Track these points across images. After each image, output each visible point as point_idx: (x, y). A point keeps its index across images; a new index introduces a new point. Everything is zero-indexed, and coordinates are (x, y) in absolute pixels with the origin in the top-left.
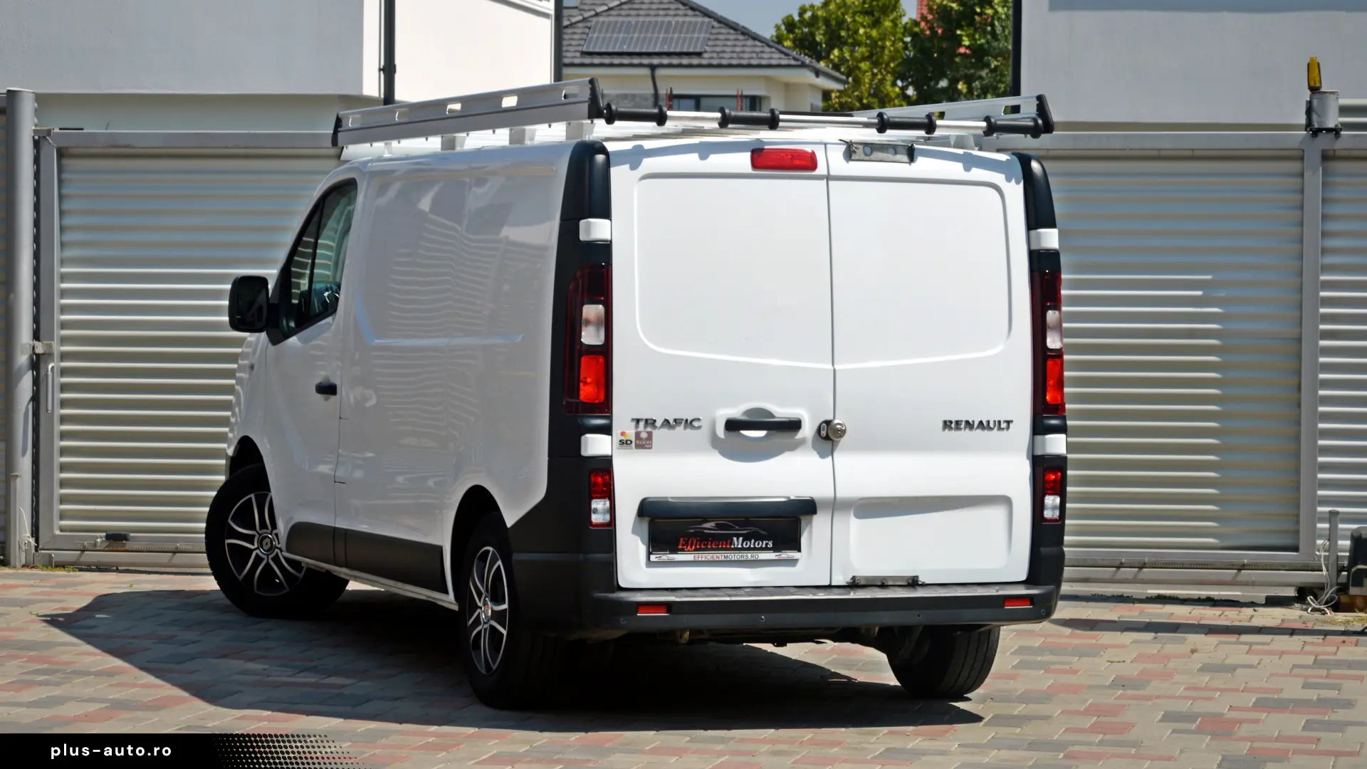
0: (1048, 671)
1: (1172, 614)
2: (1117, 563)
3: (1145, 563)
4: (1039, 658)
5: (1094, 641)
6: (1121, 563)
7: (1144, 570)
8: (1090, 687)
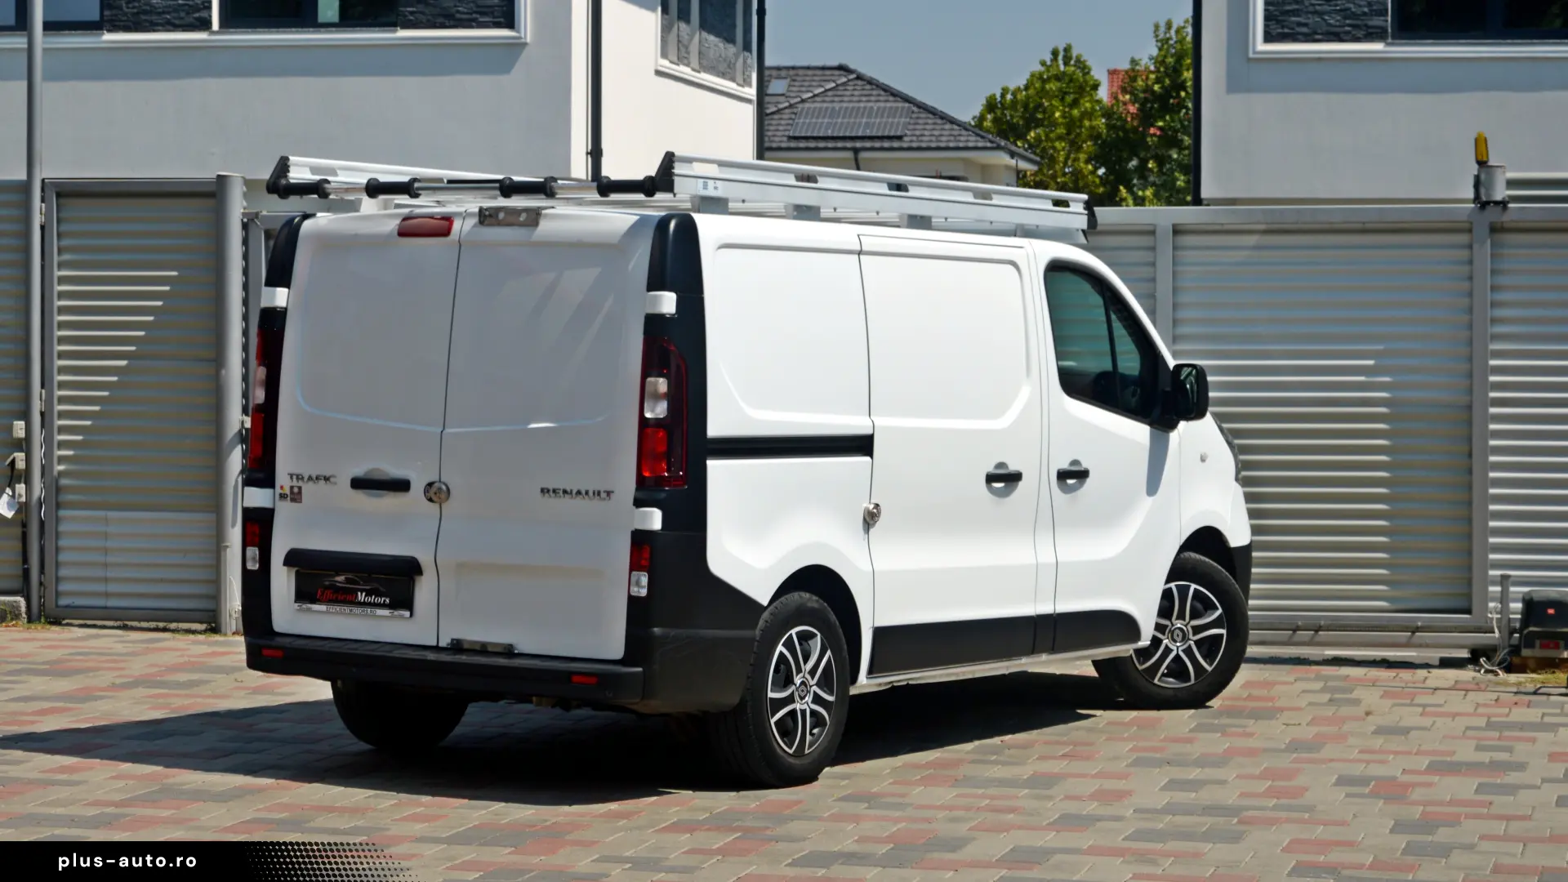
0: (1224, 734)
1: (1348, 676)
2: (1294, 627)
3: (1320, 627)
4: (1216, 722)
5: (1271, 704)
6: (1298, 626)
7: (1320, 633)
8: (1265, 750)
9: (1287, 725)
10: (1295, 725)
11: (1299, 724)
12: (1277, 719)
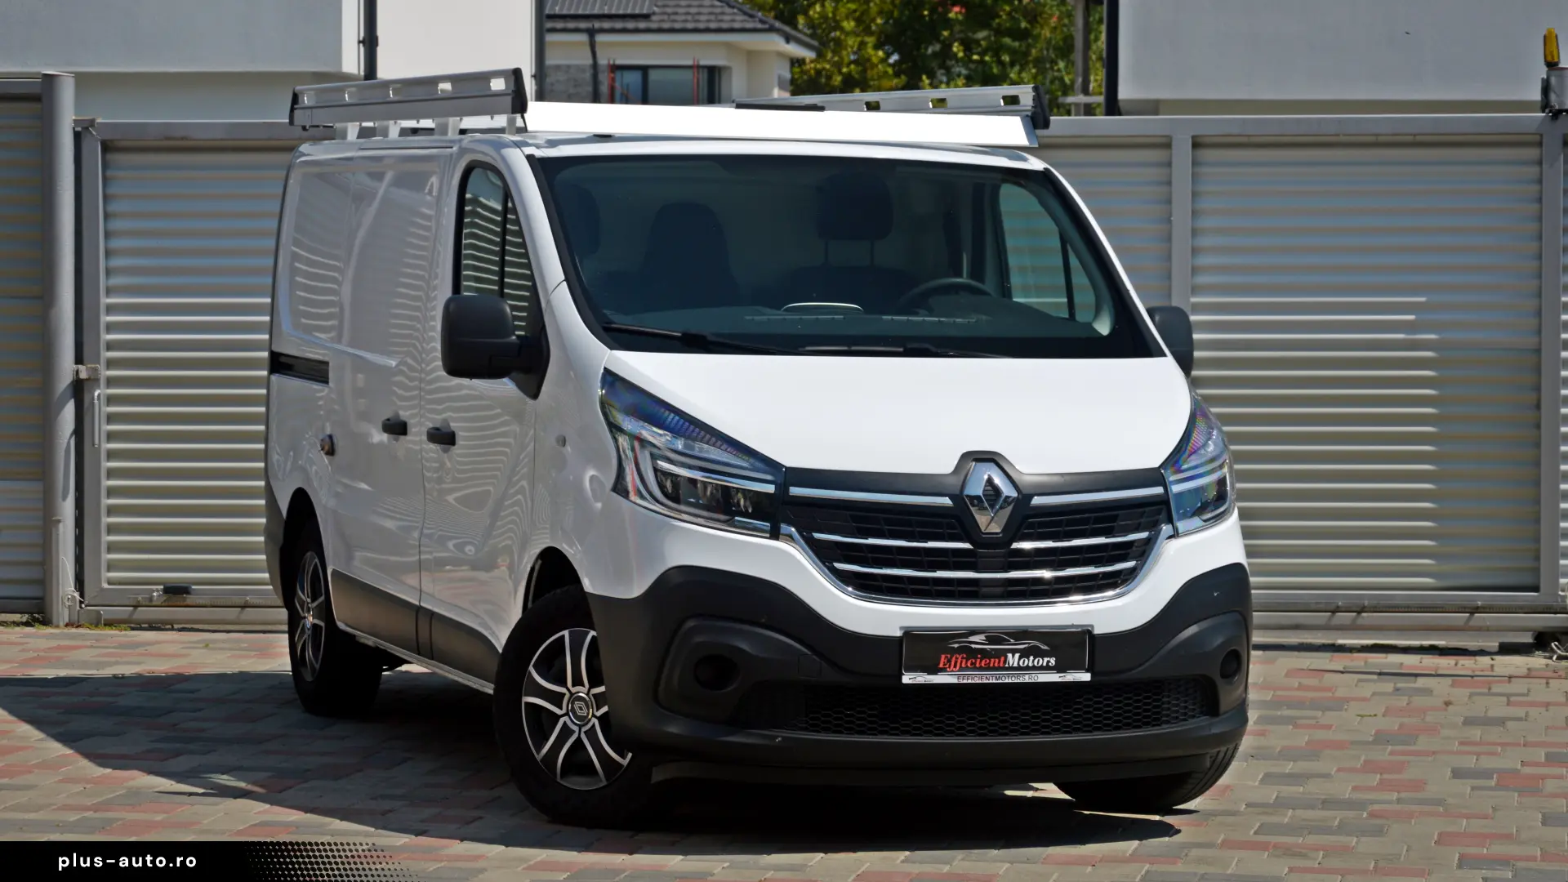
9: (1362, 716)
10: (1370, 716)
11: (1375, 715)
12: (1346, 710)
